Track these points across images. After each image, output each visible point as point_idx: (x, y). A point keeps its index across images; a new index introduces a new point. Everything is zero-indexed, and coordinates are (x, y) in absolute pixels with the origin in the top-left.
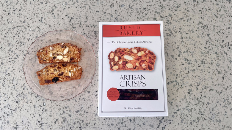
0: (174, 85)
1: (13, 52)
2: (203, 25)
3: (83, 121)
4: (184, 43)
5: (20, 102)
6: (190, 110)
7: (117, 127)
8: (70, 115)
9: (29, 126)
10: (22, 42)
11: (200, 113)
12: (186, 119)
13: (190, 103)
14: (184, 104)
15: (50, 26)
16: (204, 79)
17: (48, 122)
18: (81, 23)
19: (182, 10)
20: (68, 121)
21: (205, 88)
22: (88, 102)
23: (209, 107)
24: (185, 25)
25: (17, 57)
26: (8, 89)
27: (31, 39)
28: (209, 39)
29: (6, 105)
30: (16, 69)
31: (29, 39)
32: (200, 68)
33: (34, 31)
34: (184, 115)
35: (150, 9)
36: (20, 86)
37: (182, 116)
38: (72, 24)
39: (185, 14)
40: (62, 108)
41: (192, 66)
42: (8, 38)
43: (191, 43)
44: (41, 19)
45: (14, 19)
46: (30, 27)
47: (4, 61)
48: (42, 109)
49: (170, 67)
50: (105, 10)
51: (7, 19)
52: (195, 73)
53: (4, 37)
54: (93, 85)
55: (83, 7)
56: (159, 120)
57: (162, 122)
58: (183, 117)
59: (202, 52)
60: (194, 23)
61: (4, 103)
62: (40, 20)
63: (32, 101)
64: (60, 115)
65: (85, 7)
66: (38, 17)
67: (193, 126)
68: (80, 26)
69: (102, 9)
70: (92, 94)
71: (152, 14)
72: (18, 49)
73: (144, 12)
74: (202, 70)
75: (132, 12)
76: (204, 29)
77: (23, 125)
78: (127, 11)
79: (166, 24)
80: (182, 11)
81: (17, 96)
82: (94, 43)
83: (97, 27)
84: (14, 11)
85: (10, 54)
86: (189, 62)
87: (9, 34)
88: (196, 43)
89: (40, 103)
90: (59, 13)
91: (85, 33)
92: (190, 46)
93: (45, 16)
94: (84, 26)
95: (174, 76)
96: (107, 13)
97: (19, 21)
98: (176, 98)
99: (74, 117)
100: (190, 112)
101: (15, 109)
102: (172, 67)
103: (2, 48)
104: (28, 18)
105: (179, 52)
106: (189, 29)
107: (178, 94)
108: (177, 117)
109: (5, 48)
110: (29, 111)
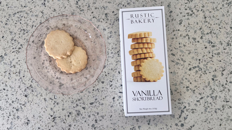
0: (196, 71)
1: (16, 41)
2: (228, 2)
3: (98, 114)
4: (207, 23)
5: (29, 96)
6: (214, 98)
7: (135, 118)
8: (84, 108)
9: (42, 121)
10: (25, 30)
11: (225, 101)
12: (210, 107)
13: (215, 90)
14: (208, 92)
15: (55, 10)
16: (230, 63)
17: (61, 116)
18: (89, 4)
20: (82, 114)
21: (231, 73)
22: (103, 92)
24: (208, 2)
25: (21, 47)
26: (15, 82)
27: (35, 26)
29: (14, 100)
30: (21, 60)
31: (33, 25)
32: (226, 51)
33: (38, 17)
34: (208, 103)
36: (28, 78)
37: (206, 104)
38: (80, 6)
40: (75, 101)
41: (216, 50)
42: (9, 26)
43: (215, 23)
44: (44, 2)
45: (13, 4)
46: (33, 12)
47: (8, 52)
48: (53, 102)
49: (192, 51)
51: (6, 4)
52: (220, 57)
53: (4, 25)
54: (107, 75)
56: (180, 110)
57: (183, 112)
58: (207, 106)
59: (227, 33)
61: (12, 98)
62: (43, 3)
63: (42, 94)
64: (73, 108)
67: (217, 114)
68: (89, 8)
70: (106, 84)
72: (21, 38)
74: (227, 53)
76: (229, 6)
77: (34, 119)
79: (186, 2)
81: (25, 89)
82: (105, 28)
83: (108, 8)
85: (13, 44)
86: (213, 44)
87: (9, 21)
88: (221, 23)
91: (95, 16)
92: (214, 26)
94: (93, 9)
95: (196, 60)
97: (19, 5)
98: (199, 85)
99: (88, 110)
100: (215, 100)
101: (25, 103)
102: (193, 51)
103: (3, 37)
104: (29, 2)
105: (202, 34)
106: (213, 7)
107: (201, 80)
108: (201, 105)
109: (6, 38)
110: (40, 105)
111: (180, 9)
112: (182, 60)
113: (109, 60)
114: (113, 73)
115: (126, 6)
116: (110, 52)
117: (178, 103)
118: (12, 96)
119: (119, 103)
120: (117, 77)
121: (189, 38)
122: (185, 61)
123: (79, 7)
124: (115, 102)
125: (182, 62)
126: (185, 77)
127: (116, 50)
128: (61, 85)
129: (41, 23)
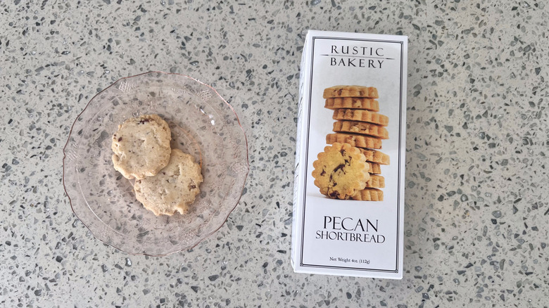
1: (41, 132)
2: (523, 46)
3: (228, 302)
4: (477, 93)
5: (66, 259)
6: (498, 265)
8: (195, 289)
10: (63, 105)
11: (524, 272)
12: (490, 287)
13: (498, 246)
14: (483, 250)
15: (132, 62)
16: (532, 185)
18: (210, 49)
19: (469, 9)
20: (190, 304)
21: (535, 207)
22: (239, 252)
23: (544, 254)
24: (477, 46)
25: (52, 145)
26: (34, 227)
27: (86, 97)
28: (539, 81)
29: (31, 268)
30: (51, 176)
31: (81, 96)
32: (521, 156)
33: (93, 76)
34: (485, 277)
35: (385, 9)
36: (65, 217)
37: (480, 280)
38: (189, 53)
39: (477, 19)
41: (499, 153)
42: (26, 97)
43: (495, 93)
44: (108, 44)
45: (37, 46)
46: (82, 66)
47: (20, 156)
48: (123, 274)
49: (443, 157)
50: (270, 13)
51: (21, 46)
52: (507, 169)
53: (15, 94)
54: (250, 210)
55: (214, 8)
56: (421, 293)
57: (428, 298)
58: (482, 283)
59: (523, 116)
60: (500, 39)
61: (25, 264)
62: (106, 46)
63: (96, 255)
64: (170, 288)
65: (219, 8)
66: (100, 38)
67: (507, 303)
68: (210, 58)
69: (262, 13)
70: (248, 233)
71: (392, 21)
72: (53, 124)
73: (372, 17)
74: (525, 161)
75: (340, 16)
76: (527, 55)
78: (328, 15)
79: (429, 45)
80: (469, 11)
81: (58, 243)
82: (246, 102)
83: (252, 58)
84: (38, 24)
85: (33, 137)
86: (491, 141)
87: (27, 86)
88: (507, 92)
89: (118, 258)
90: (153, 25)
91: (223, 75)
92: (493, 100)
93: (117, 35)
94: (220, 59)
95: (455, 178)
96: (275, 22)
97: (51, 50)
98: (463, 234)
99: (205, 293)
100: (499, 270)
101: (56, 276)
102: (447, 155)
103: (11, 121)
104: (73, 43)
105: (465, 117)
106: (490, 57)
107: (468, 223)
108: (468, 282)
109: (19, 123)
110: (91, 282)
111: (415, 61)
112: (423, 176)
113: (254, 176)
114: (265, 205)
115: (293, 54)
116: (257, 156)
117: (416, 277)
118: (25, 260)
119: (278, 277)
120: (273, 216)
121: (437, 127)
122: (430, 180)
123: (187, 54)
124: (268, 273)
125: (422, 182)
126: (431, 216)
127: (271, 153)
128: (142, 234)
129: (99, 91)
